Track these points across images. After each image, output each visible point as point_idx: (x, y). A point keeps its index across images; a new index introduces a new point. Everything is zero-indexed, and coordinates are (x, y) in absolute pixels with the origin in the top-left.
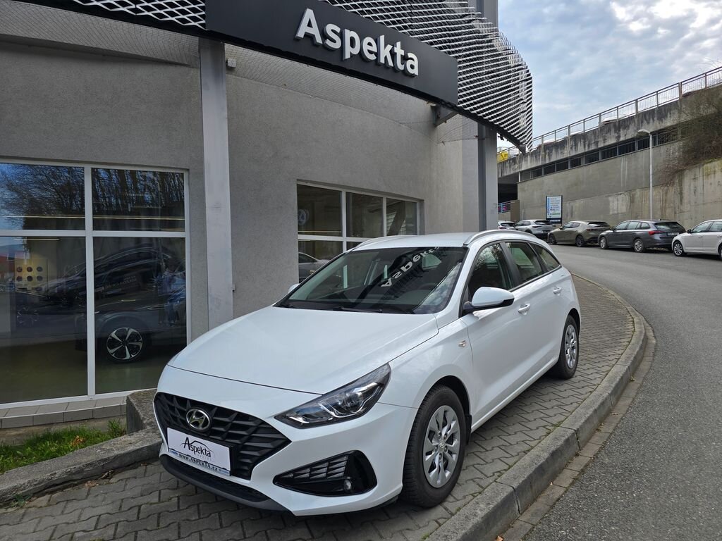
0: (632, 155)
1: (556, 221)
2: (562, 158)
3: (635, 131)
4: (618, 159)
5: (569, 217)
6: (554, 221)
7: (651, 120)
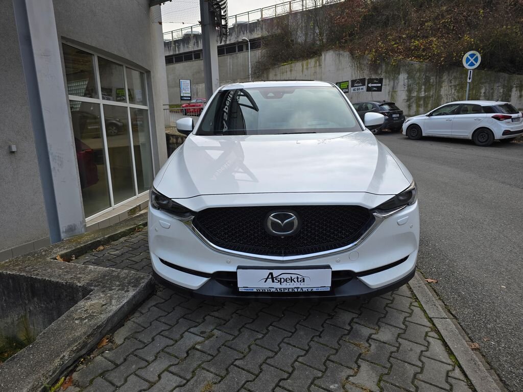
0: (234, 55)
1: (187, 98)
2: (188, 51)
3: (236, 38)
4: (226, 57)
5: (195, 96)
6: (185, 98)
7: (245, 32)
